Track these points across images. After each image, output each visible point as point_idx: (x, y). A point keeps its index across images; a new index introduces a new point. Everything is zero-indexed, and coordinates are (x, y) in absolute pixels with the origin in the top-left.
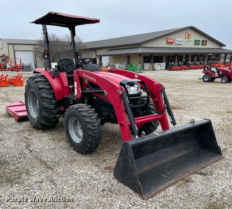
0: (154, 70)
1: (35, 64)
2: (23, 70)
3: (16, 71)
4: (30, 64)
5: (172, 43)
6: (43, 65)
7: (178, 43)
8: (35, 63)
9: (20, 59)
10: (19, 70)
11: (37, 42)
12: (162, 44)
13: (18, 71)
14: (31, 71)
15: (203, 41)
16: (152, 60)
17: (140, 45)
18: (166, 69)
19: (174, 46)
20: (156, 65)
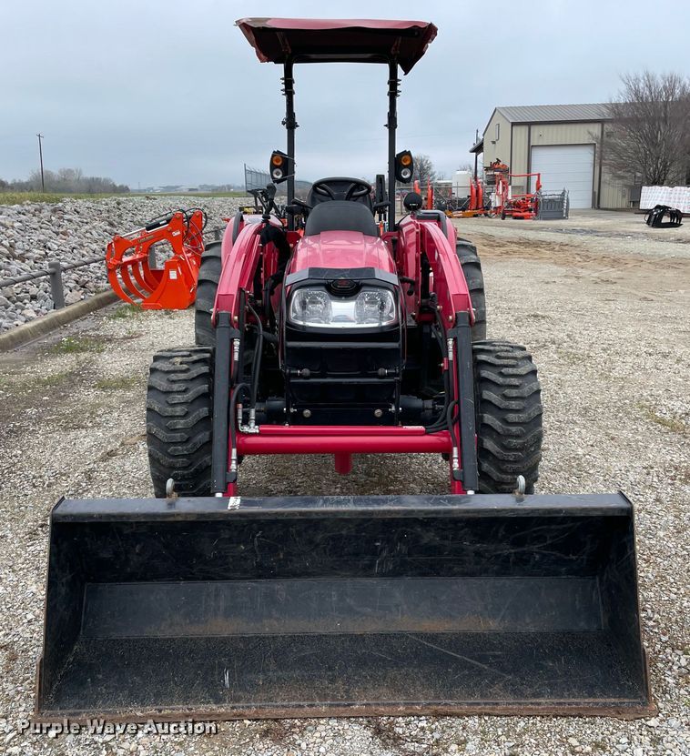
1: (594, 193)
2: (538, 216)
3: (516, 218)
4: (563, 194)
6: (624, 196)
8: (596, 190)
9: (539, 175)
10: (527, 213)
11: (604, 110)
13: (522, 218)
14: (564, 218)
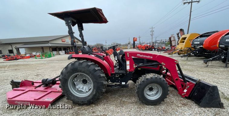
0: (59, 54)
5: (64, 42)
7: (67, 42)
12: (60, 42)
15: (77, 41)
16: (58, 49)
17: (48, 42)
18: (65, 54)
19: (65, 43)
20: (60, 52)
